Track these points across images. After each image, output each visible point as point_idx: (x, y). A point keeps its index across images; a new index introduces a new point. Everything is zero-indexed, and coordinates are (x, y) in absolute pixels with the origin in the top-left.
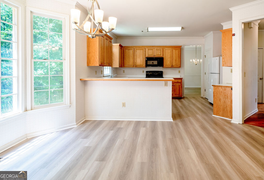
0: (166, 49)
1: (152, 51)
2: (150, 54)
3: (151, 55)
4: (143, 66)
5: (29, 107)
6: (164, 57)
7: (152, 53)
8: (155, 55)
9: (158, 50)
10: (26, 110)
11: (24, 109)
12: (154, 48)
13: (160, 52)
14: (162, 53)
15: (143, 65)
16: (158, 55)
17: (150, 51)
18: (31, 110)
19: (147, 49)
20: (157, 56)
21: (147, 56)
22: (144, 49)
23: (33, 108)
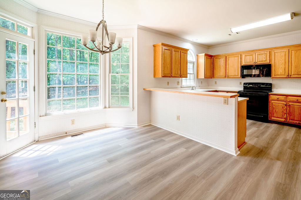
0: (275, 51)
1: (251, 56)
2: (248, 61)
3: (250, 62)
4: (237, 77)
5: (107, 106)
6: (273, 63)
7: (251, 59)
8: (256, 61)
9: (262, 54)
10: (105, 107)
11: (104, 107)
12: (255, 52)
13: (265, 56)
14: (268, 58)
15: (238, 75)
16: (262, 61)
17: (248, 57)
18: (109, 108)
19: (244, 55)
20: (259, 63)
21: (244, 64)
22: (240, 55)
23: (110, 107)
